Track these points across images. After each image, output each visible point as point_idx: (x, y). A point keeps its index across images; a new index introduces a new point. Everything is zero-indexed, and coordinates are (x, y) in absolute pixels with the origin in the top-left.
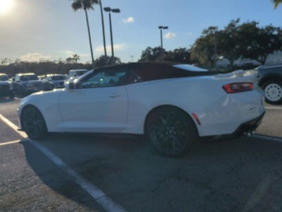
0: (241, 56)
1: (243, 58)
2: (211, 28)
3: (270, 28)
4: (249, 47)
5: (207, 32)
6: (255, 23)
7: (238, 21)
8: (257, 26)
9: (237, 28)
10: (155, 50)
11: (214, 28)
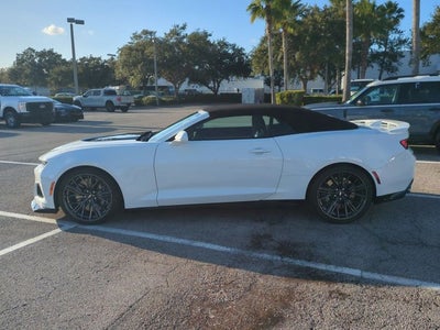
0: (187, 80)
1: (189, 83)
2: (145, 32)
3: (224, 44)
4: (197, 67)
5: (140, 37)
6: (206, 35)
7: (184, 28)
8: (209, 38)
9: (184, 37)
10: (42, 54)
11: (151, 33)
